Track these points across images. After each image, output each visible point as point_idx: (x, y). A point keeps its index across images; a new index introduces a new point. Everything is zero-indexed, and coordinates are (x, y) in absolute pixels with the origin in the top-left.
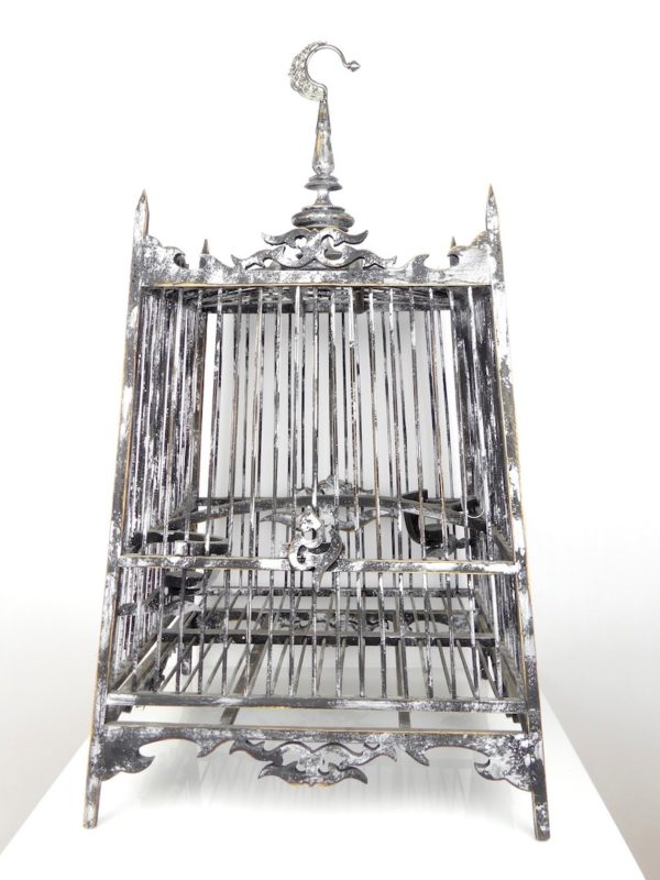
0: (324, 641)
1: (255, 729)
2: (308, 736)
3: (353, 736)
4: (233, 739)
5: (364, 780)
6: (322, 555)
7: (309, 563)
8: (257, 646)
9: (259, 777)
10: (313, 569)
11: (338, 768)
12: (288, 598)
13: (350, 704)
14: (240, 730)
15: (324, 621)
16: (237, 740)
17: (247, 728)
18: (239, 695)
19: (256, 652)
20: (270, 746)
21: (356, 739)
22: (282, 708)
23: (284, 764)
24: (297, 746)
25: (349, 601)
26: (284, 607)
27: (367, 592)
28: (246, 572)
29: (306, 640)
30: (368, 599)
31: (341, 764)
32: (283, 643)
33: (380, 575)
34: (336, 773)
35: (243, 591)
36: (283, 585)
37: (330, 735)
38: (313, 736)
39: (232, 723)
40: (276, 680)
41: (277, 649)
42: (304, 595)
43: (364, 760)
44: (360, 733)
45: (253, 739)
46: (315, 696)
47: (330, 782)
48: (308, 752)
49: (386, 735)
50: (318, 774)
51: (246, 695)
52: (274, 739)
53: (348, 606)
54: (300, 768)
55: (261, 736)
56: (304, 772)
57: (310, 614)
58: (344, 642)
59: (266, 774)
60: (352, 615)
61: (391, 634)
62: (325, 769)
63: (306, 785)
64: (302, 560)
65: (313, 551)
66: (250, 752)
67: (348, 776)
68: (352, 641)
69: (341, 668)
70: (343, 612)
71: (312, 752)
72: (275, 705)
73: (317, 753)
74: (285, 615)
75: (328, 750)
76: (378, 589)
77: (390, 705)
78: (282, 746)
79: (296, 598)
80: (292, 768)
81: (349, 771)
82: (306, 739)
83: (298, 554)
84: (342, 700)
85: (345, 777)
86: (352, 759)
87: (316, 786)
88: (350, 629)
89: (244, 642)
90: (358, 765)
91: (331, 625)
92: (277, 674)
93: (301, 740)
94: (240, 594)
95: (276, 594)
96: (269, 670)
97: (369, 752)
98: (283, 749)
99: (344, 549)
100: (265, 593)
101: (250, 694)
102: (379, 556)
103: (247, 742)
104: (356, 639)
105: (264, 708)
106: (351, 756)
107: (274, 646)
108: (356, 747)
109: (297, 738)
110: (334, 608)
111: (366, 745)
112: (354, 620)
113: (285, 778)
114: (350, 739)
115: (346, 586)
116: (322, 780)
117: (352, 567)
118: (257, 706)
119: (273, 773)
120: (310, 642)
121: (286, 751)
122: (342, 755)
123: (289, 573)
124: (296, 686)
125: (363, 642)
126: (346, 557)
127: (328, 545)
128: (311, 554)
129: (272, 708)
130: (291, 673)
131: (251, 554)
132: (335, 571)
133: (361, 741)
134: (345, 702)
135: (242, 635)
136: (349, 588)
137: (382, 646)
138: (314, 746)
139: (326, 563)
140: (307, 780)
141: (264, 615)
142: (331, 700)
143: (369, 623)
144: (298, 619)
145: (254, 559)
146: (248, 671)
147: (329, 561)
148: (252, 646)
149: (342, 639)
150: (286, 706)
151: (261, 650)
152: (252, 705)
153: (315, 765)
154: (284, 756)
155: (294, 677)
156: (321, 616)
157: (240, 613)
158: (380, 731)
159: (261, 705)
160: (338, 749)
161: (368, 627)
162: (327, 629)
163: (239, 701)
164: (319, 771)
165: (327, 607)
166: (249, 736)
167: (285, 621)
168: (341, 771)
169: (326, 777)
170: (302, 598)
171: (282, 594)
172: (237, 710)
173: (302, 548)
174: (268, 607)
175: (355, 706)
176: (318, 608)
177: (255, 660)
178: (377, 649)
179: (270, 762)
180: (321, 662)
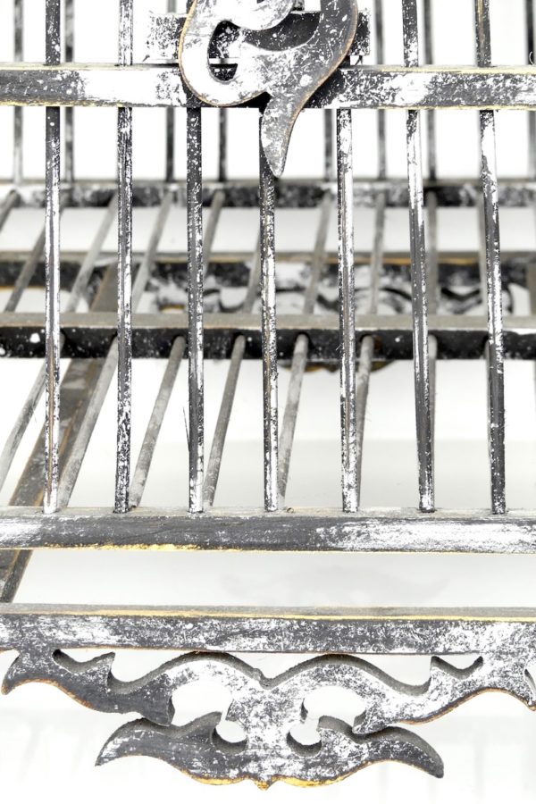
0: (301, 346)
1: (83, 615)
2: (252, 634)
3: (396, 634)
4: (12, 645)
5: (435, 768)
6: (290, 54)
7: (249, 81)
8: (83, 365)
9: (100, 761)
10: (261, 102)
11: (348, 731)
12: (178, 215)
13: (387, 535)
14: (34, 618)
15: (298, 289)
16: (27, 648)
17: (57, 614)
18: (28, 511)
19: (78, 385)
20: (132, 666)
21: (405, 642)
22: (170, 548)
23: (179, 720)
24: (220, 665)
25: (380, 222)
26: (164, 246)
27: (441, 194)
28: (35, 115)
29: (240, 345)
30: (444, 214)
31: (361, 718)
32: (165, 353)
33: (484, 117)
34: (344, 748)
35: (26, 193)
36: (161, 173)
37: (323, 630)
38: (270, 634)
39: (8, 596)
40: (146, 465)
41: (148, 371)
42: (230, 203)
43: (436, 707)
44: (422, 624)
45: (75, 645)
46: (278, 511)
47: (326, 773)
48: (254, 683)
49: (502, 631)
50: (287, 751)
51: (49, 510)
52: (146, 644)
53: (379, 238)
54: (230, 732)
55: (102, 634)
56: (242, 745)
57: (252, 265)
58: (366, 347)
59: (121, 752)
60: (392, 268)
61: (523, 322)
62: (308, 736)
63: (248, 783)
64: (225, 72)
65: (261, 38)
66: (69, 686)
67: (385, 755)
68: (391, 348)
69: (359, 422)
70: (362, 260)
71: (266, 682)
72: (148, 541)
73: (283, 687)
74: (170, 270)
75: (320, 677)
76: (480, 184)
77: (516, 534)
78: (169, 664)
79: (206, 213)
80: (205, 732)
81: (384, 741)
82: (246, 642)
83: (213, 51)
84: (362, 521)
85: (372, 760)
86: (393, 704)
87: (279, 785)
88: (386, 310)
89: (39, 351)
90: (413, 720)
91: (321, 300)
92: (149, 447)
93: (228, 647)
94: (18, 202)
95: (138, 201)
96: (124, 430)
97: (447, 680)
98: (172, 674)
99: (362, 31)
100: (102, 201)
101: (63, 505)
102: (483, 53)
103: (58, 654)
104: (408, 336)
105: (108, 549)
106: (390, 692)
107: (137, 364)
108: (409, 666)
109: (218, 642)
110: (332, 244)
111: (437, 661)
112: (399, 283)
113: (182, 763)
114: (389, 641)
115: (373, 172)
116: (297, 767)
117: (393, 92)
118: (86, 542)
119: (145, 749)
120: (254, 351)
121: (183, 680)
122: (362, 691)
123: (181, 115)
124: (213, 481)
125: (430, 348)
126: (370, 60)
127: (312, 19)
128: (255, 51)
129: (134, 550)
130: (195, 438)
131: (52, 56)
132: (335, 105)
133: (421, 649)
134: (372, 527)
135: (30, 331)
136: (382, 178)
137: (492, 361)
138: (274, 664)
139: (306, 80)
140: (252, 767)
141: (98, 272)
142: (328, 522)
143: (448, 294)
144: (211, 282)
145: (65, 69)
146: (56, 435)
147: (314, 71)
148: (64, 364)
149: (360, 337)
150: (179, 542)
151: (92, 377)
152: (71, 542)
153: (276, 721)
154: (179, 698)
155: (205, 449)
156: (290, 272)
157: (19, 265)
158: (482, 619)
159: (101, 542)
160: (348, 671)
161: (445, 308)
162: (309, 309)
163: (32, 528)
164: (290, 739)
165: (307, 243)
166: (61, 636)
167: (171, 291)
168: (357, 738)
169: (312, 758)
170: (226, 214)
171: (157, 203)
172: (24, 558)
173: (225, 29)
174: (112, 243)
175: (405, 540)
176: (281, 244)
177: (74, 408)
178: (475, 370)
179: (135, 716)
180: (293, 408)
